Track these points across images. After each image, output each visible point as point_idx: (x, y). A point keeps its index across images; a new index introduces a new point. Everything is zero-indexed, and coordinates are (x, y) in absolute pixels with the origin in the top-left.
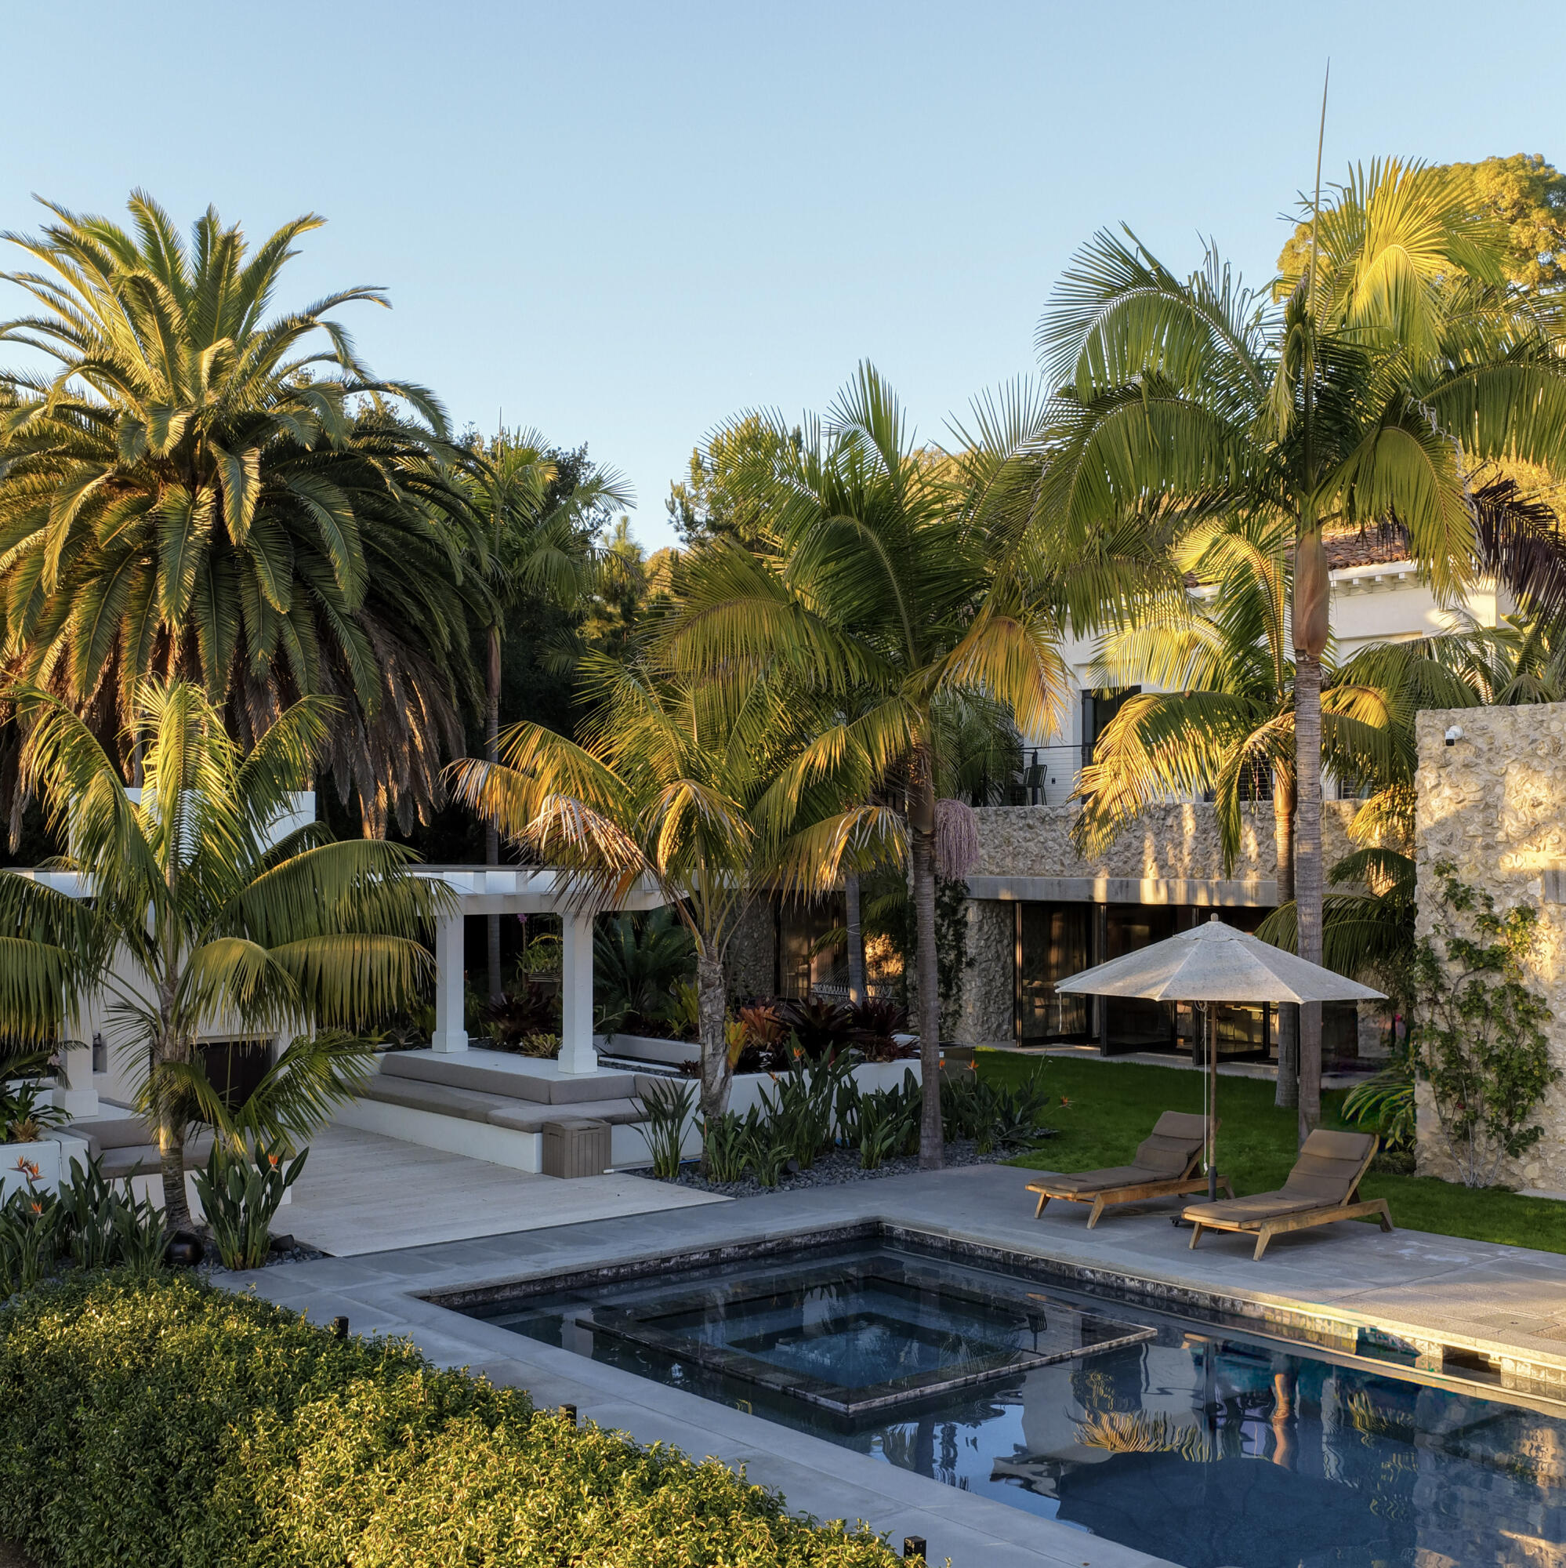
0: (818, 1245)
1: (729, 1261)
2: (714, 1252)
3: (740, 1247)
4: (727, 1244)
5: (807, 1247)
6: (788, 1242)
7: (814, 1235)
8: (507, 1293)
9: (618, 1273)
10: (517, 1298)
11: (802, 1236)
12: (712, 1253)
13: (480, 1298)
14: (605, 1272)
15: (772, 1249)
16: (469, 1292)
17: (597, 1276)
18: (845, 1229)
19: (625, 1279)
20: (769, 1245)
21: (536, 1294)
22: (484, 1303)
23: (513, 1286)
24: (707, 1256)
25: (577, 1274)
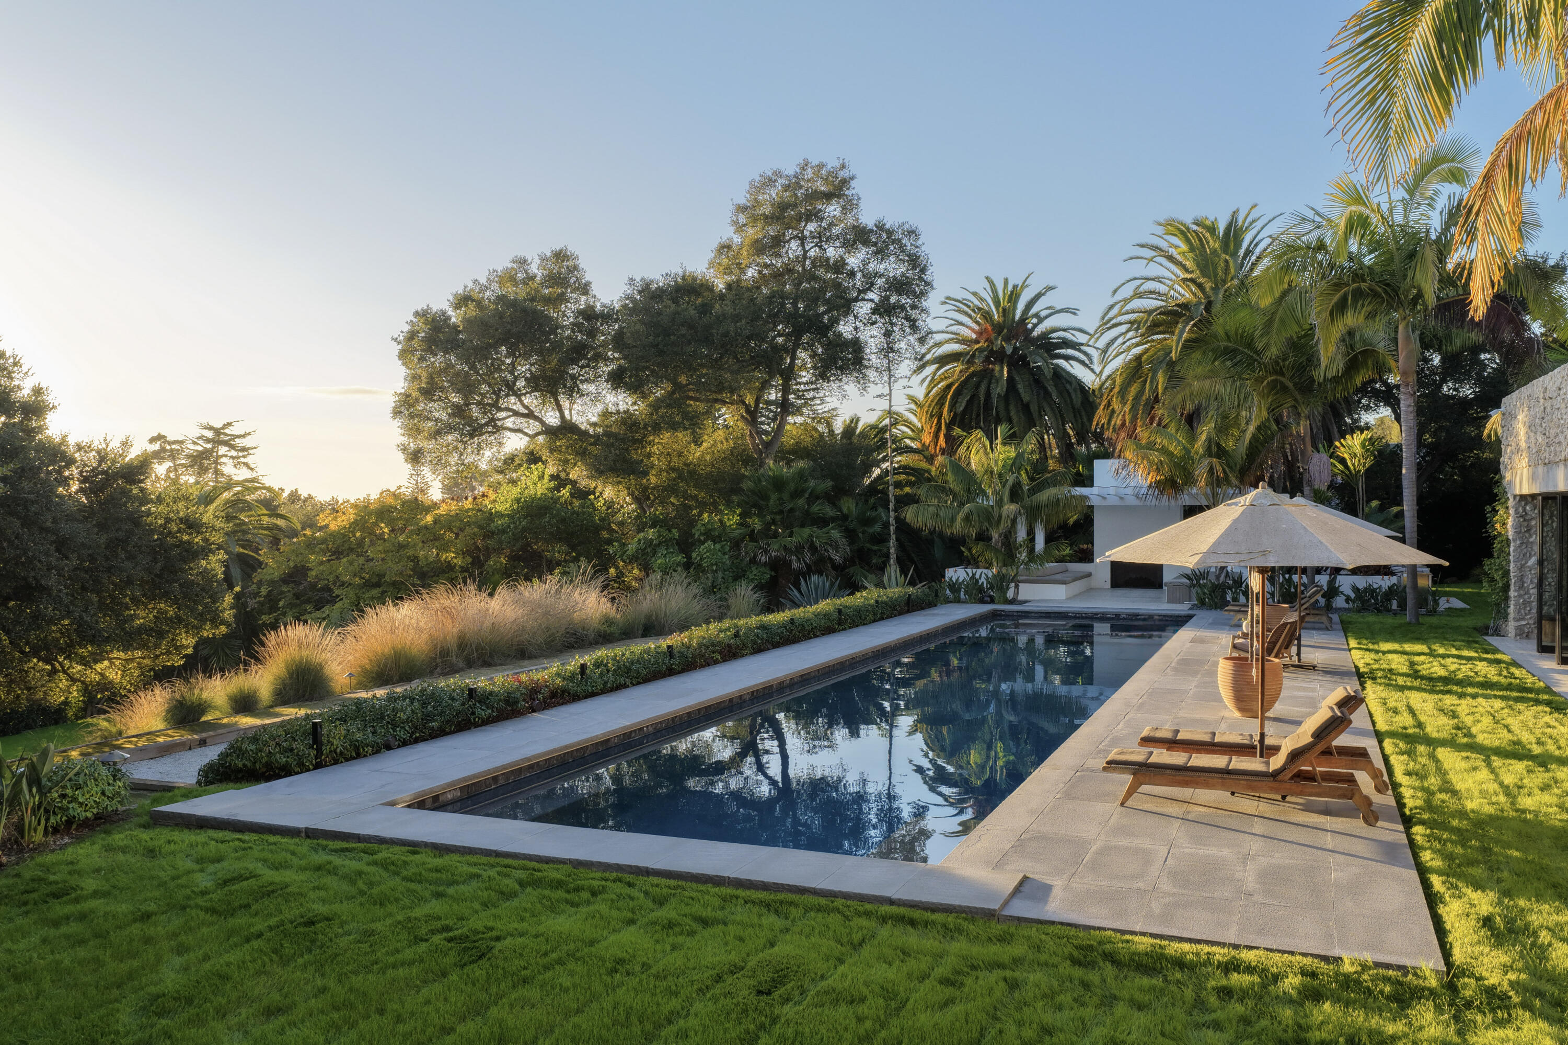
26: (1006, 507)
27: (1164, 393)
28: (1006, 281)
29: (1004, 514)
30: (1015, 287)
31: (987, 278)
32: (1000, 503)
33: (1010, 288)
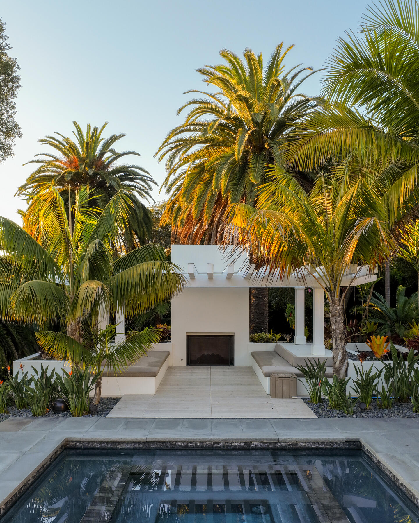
0: (317, 449)
1: (257, 449)
2: (247, 443)
3: (264, 443)
4: (256, 440)
5: (309, 449)
6: (296, 444)
7: (314, 443)
8: (124, 446)
9: (187, 445)
10: (130, 449)
11: (306, 442)
12: (246, 443)
13: (109, 446)
14: (180, 444)
15: (285, 446)
16: (104, 442)
17: (175, 445)
18: (336, 442)
19: (191, 449)
20: (283, 444)
21: (140, 449)
22: (111, 449)
23: (128, 443)
24: (243, 444)
25: (163, 442)
26: (84, 286)
27: (226, 192)
28: (89, 126)
29: (82, 294)
30: (96, 129)
31: (75, 123)
32: (77, 281)
33: (92, 130)
